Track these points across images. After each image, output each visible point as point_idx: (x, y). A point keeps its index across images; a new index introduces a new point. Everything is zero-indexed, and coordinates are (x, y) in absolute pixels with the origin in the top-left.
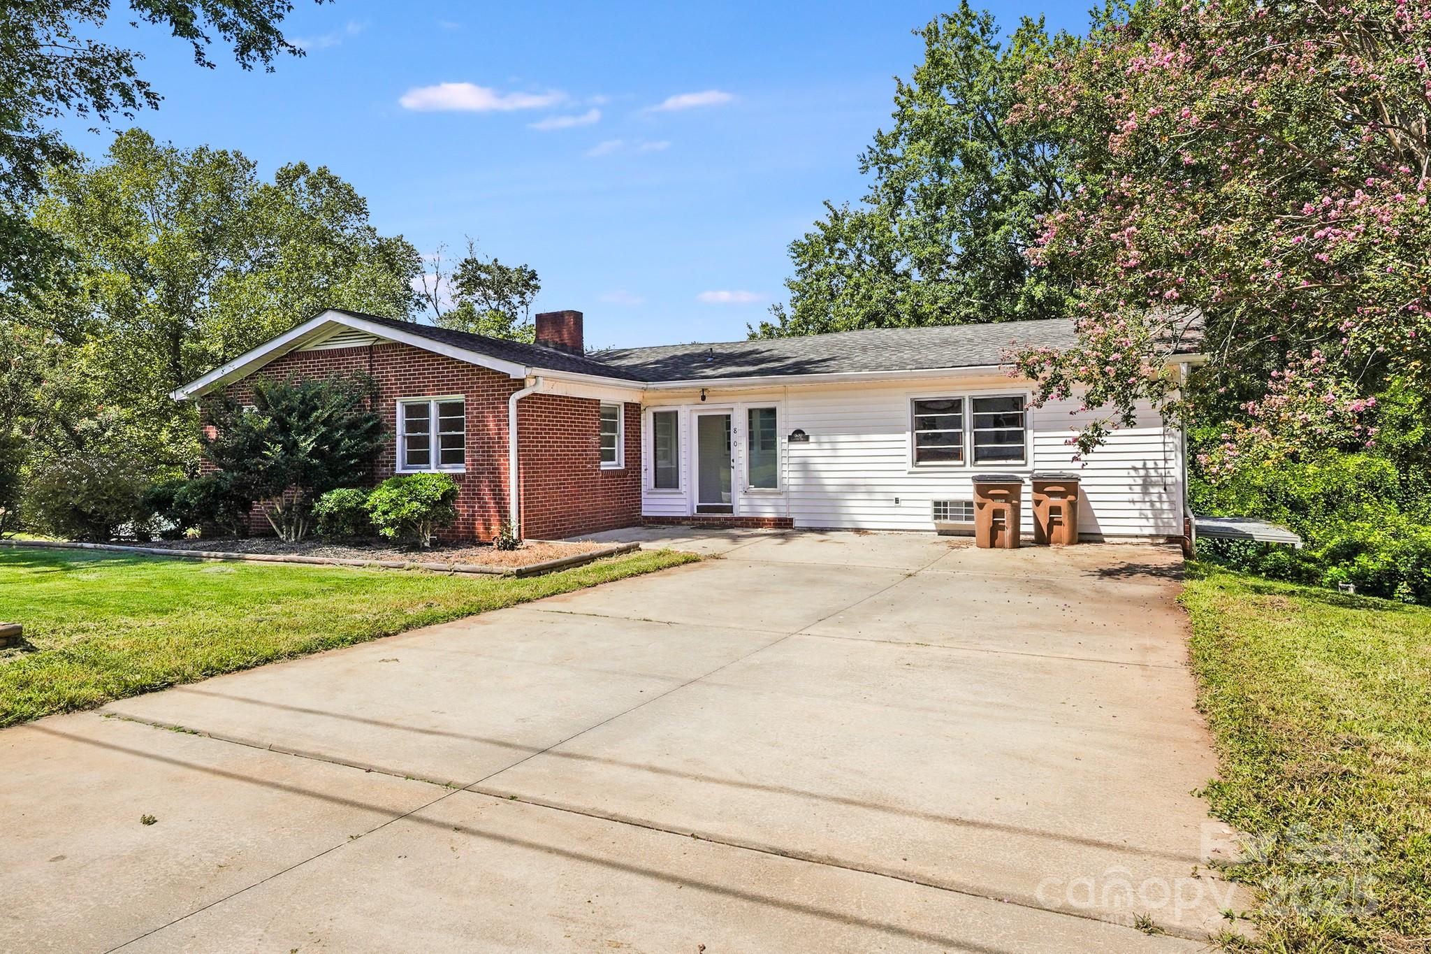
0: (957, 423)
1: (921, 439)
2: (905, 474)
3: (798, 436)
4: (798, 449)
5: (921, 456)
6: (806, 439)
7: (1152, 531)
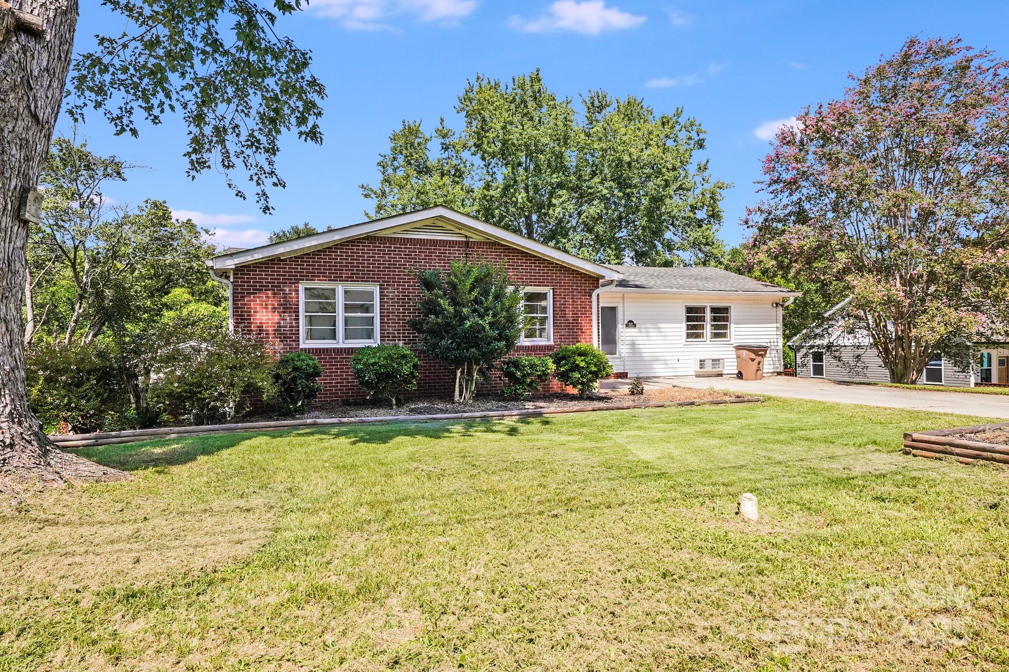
0: (702, 319)
1: (689, 327)
2: (681, 346)
3: (631, 324)
4: (631, 331)
5: (689, 336)
6: (635, 325)
7: (772, 370)
